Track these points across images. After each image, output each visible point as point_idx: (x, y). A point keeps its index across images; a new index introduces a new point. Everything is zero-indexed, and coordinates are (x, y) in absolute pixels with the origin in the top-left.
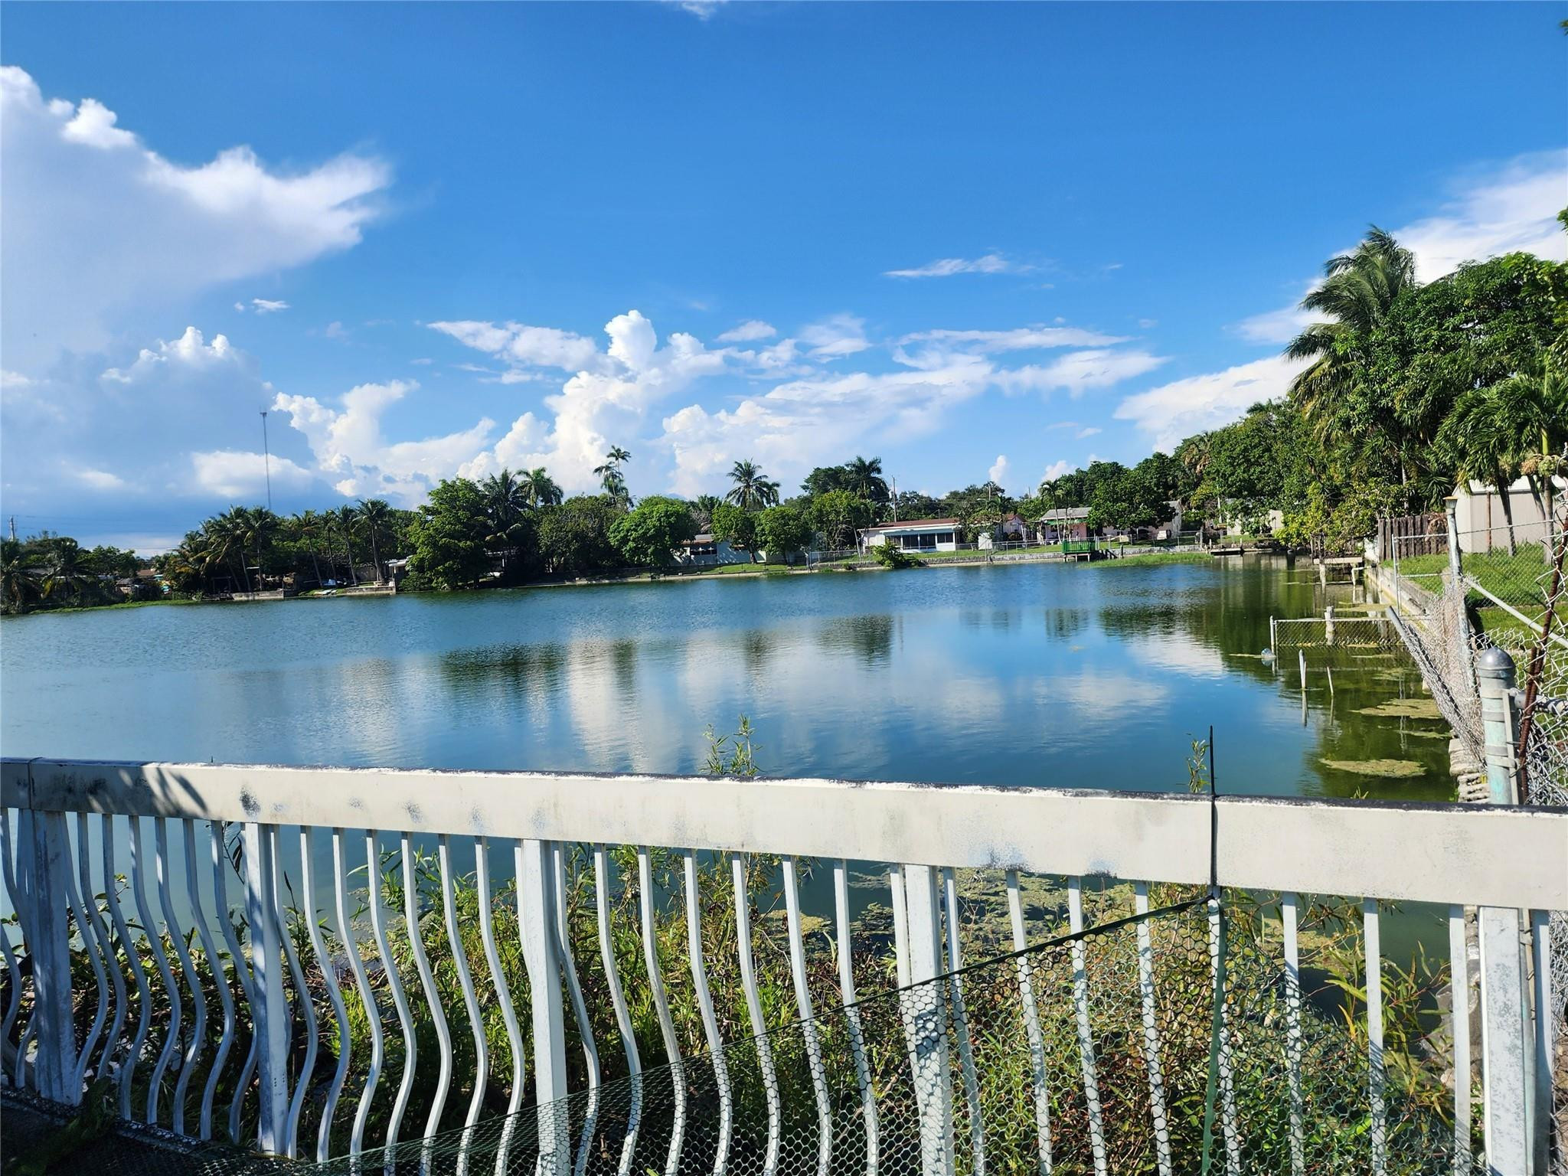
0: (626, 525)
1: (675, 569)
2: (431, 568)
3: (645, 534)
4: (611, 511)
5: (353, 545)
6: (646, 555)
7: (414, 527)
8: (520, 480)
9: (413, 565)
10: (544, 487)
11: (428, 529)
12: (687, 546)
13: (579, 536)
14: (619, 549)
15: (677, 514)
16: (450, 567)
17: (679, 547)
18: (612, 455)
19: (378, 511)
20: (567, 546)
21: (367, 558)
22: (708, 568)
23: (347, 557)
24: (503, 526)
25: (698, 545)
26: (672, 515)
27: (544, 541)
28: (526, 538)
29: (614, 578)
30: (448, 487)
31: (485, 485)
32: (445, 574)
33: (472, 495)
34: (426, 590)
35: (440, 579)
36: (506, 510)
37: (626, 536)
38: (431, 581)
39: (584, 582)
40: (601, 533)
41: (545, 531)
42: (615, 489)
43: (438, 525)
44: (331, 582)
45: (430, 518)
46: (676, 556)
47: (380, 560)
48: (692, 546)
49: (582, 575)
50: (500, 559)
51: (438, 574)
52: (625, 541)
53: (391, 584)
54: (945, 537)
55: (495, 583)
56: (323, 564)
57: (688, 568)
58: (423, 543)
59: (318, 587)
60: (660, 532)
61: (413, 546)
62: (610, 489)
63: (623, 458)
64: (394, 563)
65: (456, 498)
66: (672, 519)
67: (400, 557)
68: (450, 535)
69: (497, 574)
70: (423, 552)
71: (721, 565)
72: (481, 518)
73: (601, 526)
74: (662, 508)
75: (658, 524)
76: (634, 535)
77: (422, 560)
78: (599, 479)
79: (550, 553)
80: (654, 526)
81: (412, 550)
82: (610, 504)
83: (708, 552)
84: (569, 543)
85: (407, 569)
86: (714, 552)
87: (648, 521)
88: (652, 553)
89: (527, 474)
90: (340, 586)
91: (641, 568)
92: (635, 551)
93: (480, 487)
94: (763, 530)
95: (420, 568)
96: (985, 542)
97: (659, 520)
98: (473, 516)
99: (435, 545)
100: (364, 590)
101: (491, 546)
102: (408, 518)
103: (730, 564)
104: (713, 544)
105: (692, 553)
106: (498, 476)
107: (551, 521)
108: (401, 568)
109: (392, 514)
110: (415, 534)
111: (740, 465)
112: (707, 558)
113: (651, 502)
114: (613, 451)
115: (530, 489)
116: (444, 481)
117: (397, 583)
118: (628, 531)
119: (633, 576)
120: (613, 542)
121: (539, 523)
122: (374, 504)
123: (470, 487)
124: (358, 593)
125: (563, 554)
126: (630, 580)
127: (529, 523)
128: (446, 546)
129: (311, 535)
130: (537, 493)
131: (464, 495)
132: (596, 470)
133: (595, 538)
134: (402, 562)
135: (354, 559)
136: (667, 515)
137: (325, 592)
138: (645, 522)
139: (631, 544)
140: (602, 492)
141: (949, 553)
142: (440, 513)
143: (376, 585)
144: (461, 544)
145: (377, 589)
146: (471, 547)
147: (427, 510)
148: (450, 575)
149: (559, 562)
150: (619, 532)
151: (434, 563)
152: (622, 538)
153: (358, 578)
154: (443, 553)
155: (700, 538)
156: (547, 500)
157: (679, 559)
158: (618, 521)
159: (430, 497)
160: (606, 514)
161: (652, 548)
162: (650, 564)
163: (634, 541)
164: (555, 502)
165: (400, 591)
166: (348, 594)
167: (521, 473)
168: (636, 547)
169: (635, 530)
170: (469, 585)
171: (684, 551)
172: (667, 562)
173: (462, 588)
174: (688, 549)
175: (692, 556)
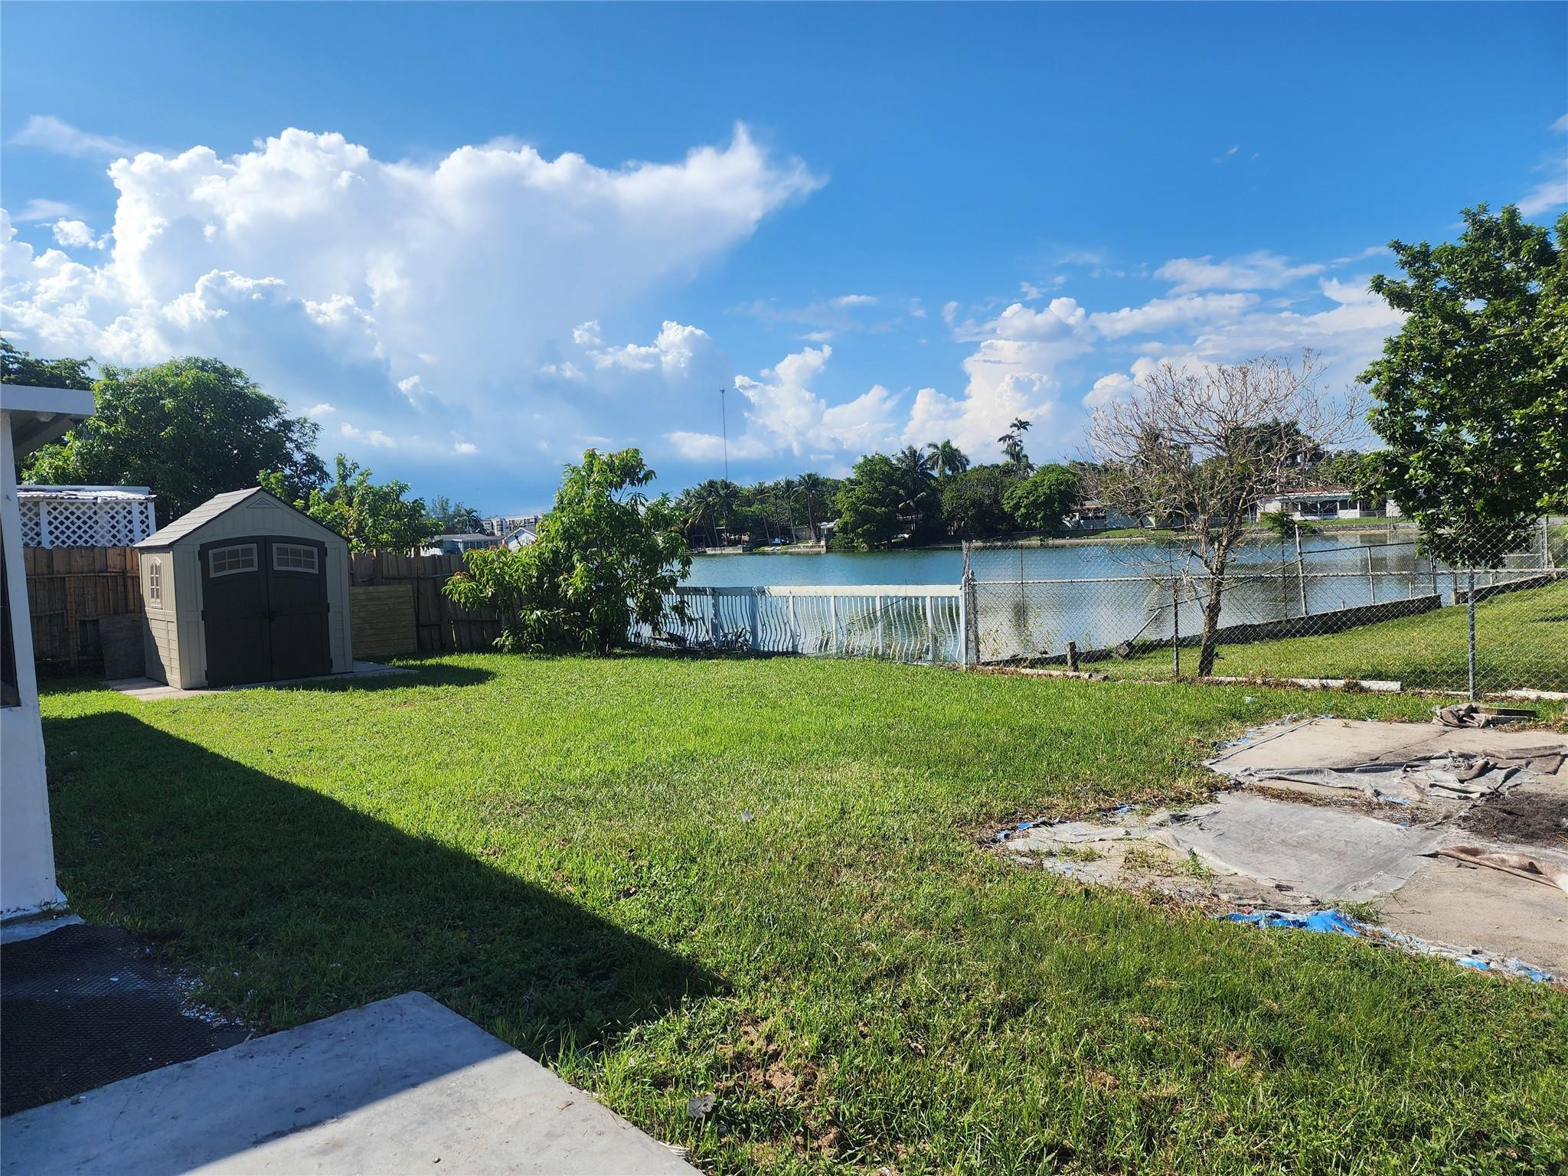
0: (1019, 493)
1: (1063, 533)
2: (853, 531)
3: (1035, 500)
4: (1007, 481)
5: (793, 510)
6: (1036, 520)
7: (840, 495)
8: (927, 453)
9: (839, 527)
10: (951, 457)
11: (851, 497)
12: (1076, 511)
13: (977, 503)
14: (1012, 515)
15: (1067, 482)
16: (868, 529)
17: (1068, 512)
18: (1014, 425)
19: (813, 482)
20: (966, 512)
21: (804, 521)
22: (1095, 532)
23: (789, 520)
24: (911, 494)
25: (1088, 510)
26: (1062, 483)
27: (946, 508)
28: (931, 505)
29: (1005, 541)
30: (868, 461)
31: (898, 459)
32: (862, 535)
33: (887, 468)
34: (849, 549)
35: (861, 540)
36: (914, 481)
37: (1018, 503)
38: (852, 541)
39: (979, 544)
40: (996, 501)
41: (947, 498)
42: (1017, 456)
43: (859, 494)
44: (777, 541)
45: (853, 488)
46: (1066, 521)
47: (814, 523)
48: (1081, 512)
49: (979, 538)
50: (910, 522)
51: (858, 536)
52: (1017, 507)
53: (823, 543)
54: (1345, 505)
55: (904, 544)
56: (771, 525)
57: (1077, 532)
58: (847, 508)
59: (767, 544)
60: (1049, 500)
61: (839, 511)
62: (1012, 456)
63: (1025, 427)
64: (826, 526)
65: (873, 471)
66: (1062, 488)
67: (829, 521)
68: (868, 502)
69: (906, 536)
70: (847, 517)
71: (1106, 530)
72: (894, 487)
73: (996, 494)
74: (1053, 477)
75: (1048, 491)
76: (1026, 501)
77: (846, 523)
78: (1004, 446)
79: (952, 517)
80: (1045, 494)
81: (839, 514)
82: (1007, 471)
83: (1097, 517)
84: (967, 509)
85: (835, 530)
86: (1104, 517)
87: (1040, 489)
88: (1042, 519)
89: (936, 446)
90: (784, 544)
91: (1031, 532)
92: (1025, 517)
93: (894, 462)
95: (844, 529)
96: (1391, 509)
97: (1050, 488)
98: (887, 486)
99: (856, 510)
100: (801, 548)
101: (904, 512)
102: (836, 486)
103: (1119, 528)
104: (1102, 510)
105: (1080, 518)
106: (909, 451)
107: (952, 489)
108: (830, 530)
109: (824, 484)
110: (841, 500)
112: (1094, 525)
113: (1048, 470)
114: (1016, 422)
115: (938, 458)
116: (865, 457)
117: (827, 542)
118: (1020, 498)
119: (1023, 538)
120: (1007, 508)
121: (941, 492)
122: (809, 476)
123: (886, 461)
124: (797, 550)
125: (963, 519)
126: (1020, 543)
127: (934, 490)
128: (865, 511)
129: (762, 501)
130: (944, 463)
131: (881, 468)
132: (1000, 440)
133: (991, 505)
134: (831, 525)
135: (794, 521)
136: (1057, 484)
137: (772, 549)
138: (1036, 490)
139: (1023, 510)
140: (1003, 460)
141: (1350, 521)
142: (861, 484)
143: (810, 544)
144: (877, 510)
145: (812, 547)
146: (885, 512)
147: (852, 481)
148: (868, 537)
149: (959, 526)
150: (1012, 499)
151: (856, 525)
152: (1015, 505)
153: (797, 537)
154: (863, 517)
155: (1088, 504)
156: (954, 469)
157: (1068, 524)
158: (1011, 489)
159: (854, 470)
160: (1002, 482)
161: (1042, 514)
162: (1040, 528)
163: (1025, 507)
164: (961, 471)
165: (829, 549)
166: (790, 550)
167: (930, 445)
168: (1027, 513)
169: (1027, 498)
170: (884, 545)
171: (1075, 516)
172: (1056, 526)
173: (877, 547)
174: (1077, 514)
175: (1082, 521)
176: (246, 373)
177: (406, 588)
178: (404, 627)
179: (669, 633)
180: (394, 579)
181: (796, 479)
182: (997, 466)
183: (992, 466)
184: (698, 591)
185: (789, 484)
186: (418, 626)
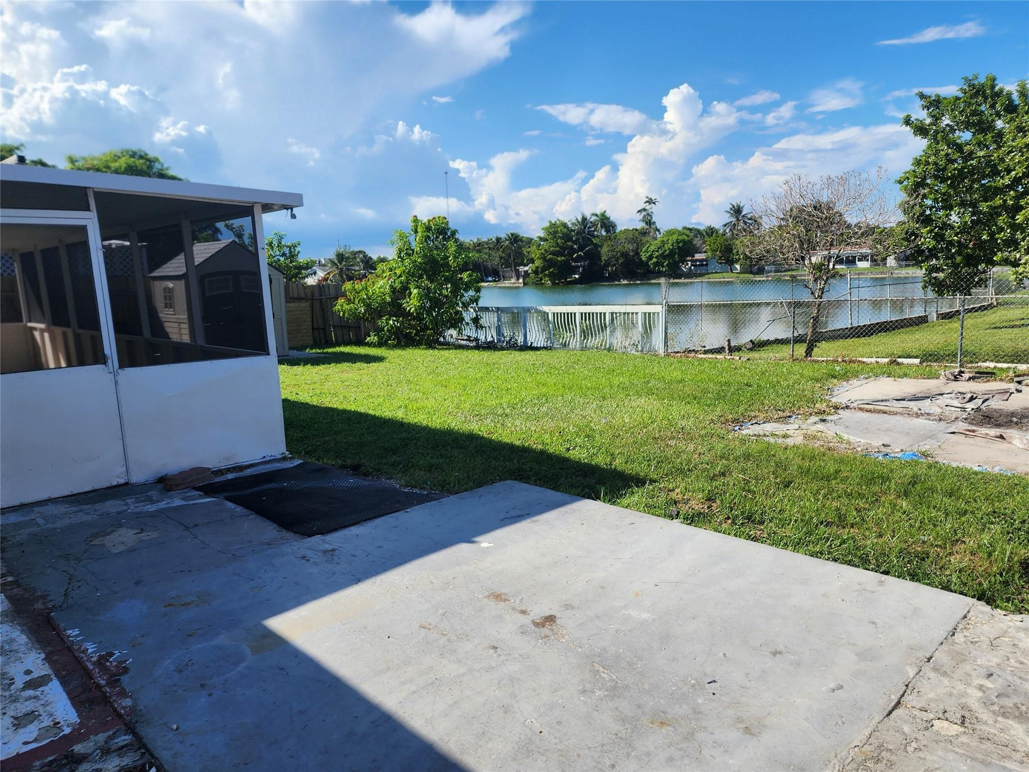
0: (652, 248)
1: (681, 275)
2: (542, 272)
3: (663, 253)
4: (644, 239)
5: (501, 258)
6: (663, 267)
7: (533, 248)
8: (593, 218)
9: (532, 270)
10: (606, 223)
11: (541, 250)
12: (689, 261)
13: (625, 255)
14: (647, 262)
15: (683, 241)
16: (552, 272)
17: (684, 261)
18: (647, 202)
19: (515, 239)
20: (617, 261)
21: (508, 265)
22: (702, 275)
23: (498, 265)
24: (581, 248)
25: (697, 260)
26: (680, 242)
27: (604, 258)
28: (593, 256)
29: (643, 280)
30: (553, 225)
31: (573, 224)
32: (549, 275)
33: (565, 230)
34: (539, 284)
35: (547, 279)
36: (583, 239)
37: (652, 255)
38: (541, 279)
39: (626, 282)
40: (637, 254)
41: (605, 251)
42: (649, 223)
43: (547, 248)
44: (490, 279)
45: (542, 243)
46: (682, 267)
47: (515, 267)
48: (692, 261)
49: (625, 278)
50: (580, 267)
51: (545, 276)
52: (651, 257)
53: (521, 281)
54: (863, 258)
55: (576, 282)
56: (486, 268)
57: (689, 275)
58: (538, 257)
59: (483, 281)
60: (672, 252)
61: (532, 259)
62: (647, 223)
63: (654, 203)
64: (522, 269)
65: (556, 232)
66: (680, 245)
67: (525, 265)
68: (553, 253)
69: (577, 276)
70: (538, 263)
71: (708, 274)
72: (570, 243)
73: (637, 249)
74: (675, 237)
75: (671, 247)
76: (657, 254)
77: (537, 268)
78: (640, 216)
79: (607, 264)
80: (669, 249)
81: (532, 261)
82: (644, 233)
83: (703, 265)
84: (617, 260)
85: (529, 272)
86: (707, 265)
87: (666, 245)
88: (667, 265)
89: (596, 215)
90: (495, 281)
91: (660, 274)
92: (656, 264)
93: (570, 226)
94: (738, 252)
95: (536, 272)
96: (891, 261)
97: (672, 245)
98: (566, 242)
99: (544, 259)
100: (507, 283)
101: (576, 260)
102: (530, 241)
103: (716, 273)
104: (706, 260)
105: (692, 265)
106: (580, 219)
107: (608, 245)
108: (526, 272)
109: (521, 240)
110: (535, 253)
111: (734, 206)
112: (702, 268)
113: (670, 233)
114: (647, 200)
115: (598, 224)
116: (550, 222)
117: (524, 280)
118: (653, 252)
119: (654, 279)
120: (644, 258)
121: (601, 246)
122: (512, 235)
123: (565, 225)
124: (503, 285)
125: (615, 265)
126: (653, 281)
127: (596, 245)
128: (550, 260)
129: (479, 251)
130: (602, 227)
131: (561, 230)
132: (639, 211)
133: (634, 256)
134: (526, 268)
135: (502, 265)
136: (678, 242)
137: (487, 284)
138: (663, 246)
139: (655, 260)
140: (640, 225)
141: (865, 269)
142: (548, 240)
143: (513, 281)
144: (559, 259)
145: (514, 283)
146: (564, 260)
147: (541, 239)
148: (552, 276)
149: (612, 270)
150: (648, 252)
151: (544, 269)
152: (649, 256)
153: (503, 277)
154: (549, 264)
155: (698, 256)
156: (607, 231)
157: (684, 269)
158: (647, 246)
159: (543, 231)
160: (641, 241)
161: (667, 262)
162: (665, 272)
163: (656, 258)
164: (612, 232)
165: (525, 284)
166: (499, 285)
167: (593, 215)
168: (657, 262)
169: (657, 251)
170: (562, 283)
171: (687, 264)
172: (676, 271)
173: (558, 284)
174: (690, 263)
175: (692, 267)
176: (161, 160)
177: (305, 305)
178: (305, 329)
179: (467, 336)
180: (297, 299)
181: (503, 236)
182: (637, 230)
183: (633, 230)
184: (486, 309)
185: (498, 240)
186: (313, 329)
